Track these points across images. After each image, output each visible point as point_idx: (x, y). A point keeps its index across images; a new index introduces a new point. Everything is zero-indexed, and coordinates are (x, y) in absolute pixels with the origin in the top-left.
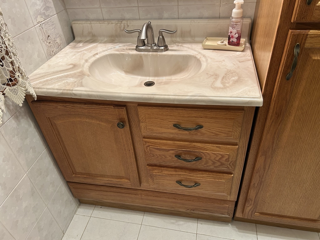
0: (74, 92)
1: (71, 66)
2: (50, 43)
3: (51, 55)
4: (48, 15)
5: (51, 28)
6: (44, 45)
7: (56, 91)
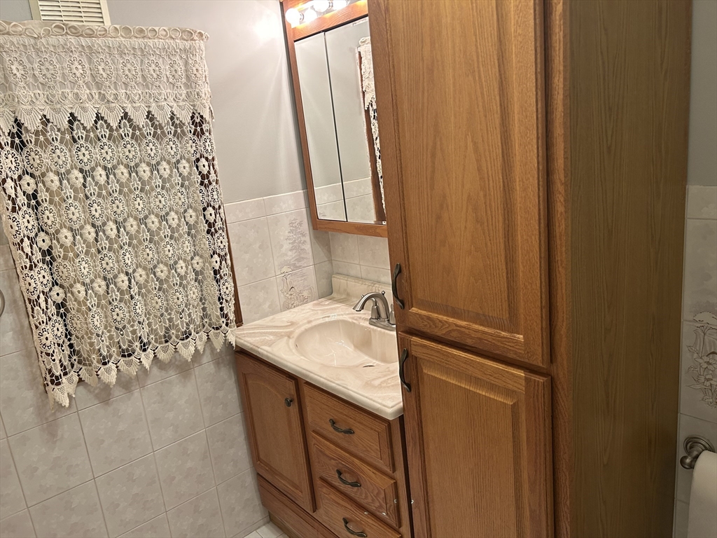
0: (259, 350)
1: (289, 324)
2: (291, 295)
3: (287, 307)
4: (300, 266)
5: (300, 279)
6: (282, 296)
7: (249, 345)
